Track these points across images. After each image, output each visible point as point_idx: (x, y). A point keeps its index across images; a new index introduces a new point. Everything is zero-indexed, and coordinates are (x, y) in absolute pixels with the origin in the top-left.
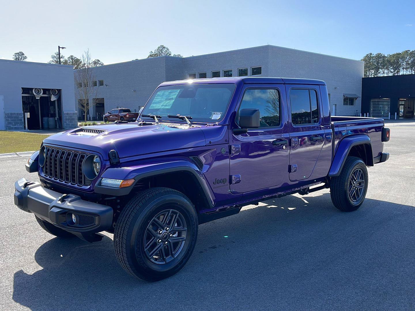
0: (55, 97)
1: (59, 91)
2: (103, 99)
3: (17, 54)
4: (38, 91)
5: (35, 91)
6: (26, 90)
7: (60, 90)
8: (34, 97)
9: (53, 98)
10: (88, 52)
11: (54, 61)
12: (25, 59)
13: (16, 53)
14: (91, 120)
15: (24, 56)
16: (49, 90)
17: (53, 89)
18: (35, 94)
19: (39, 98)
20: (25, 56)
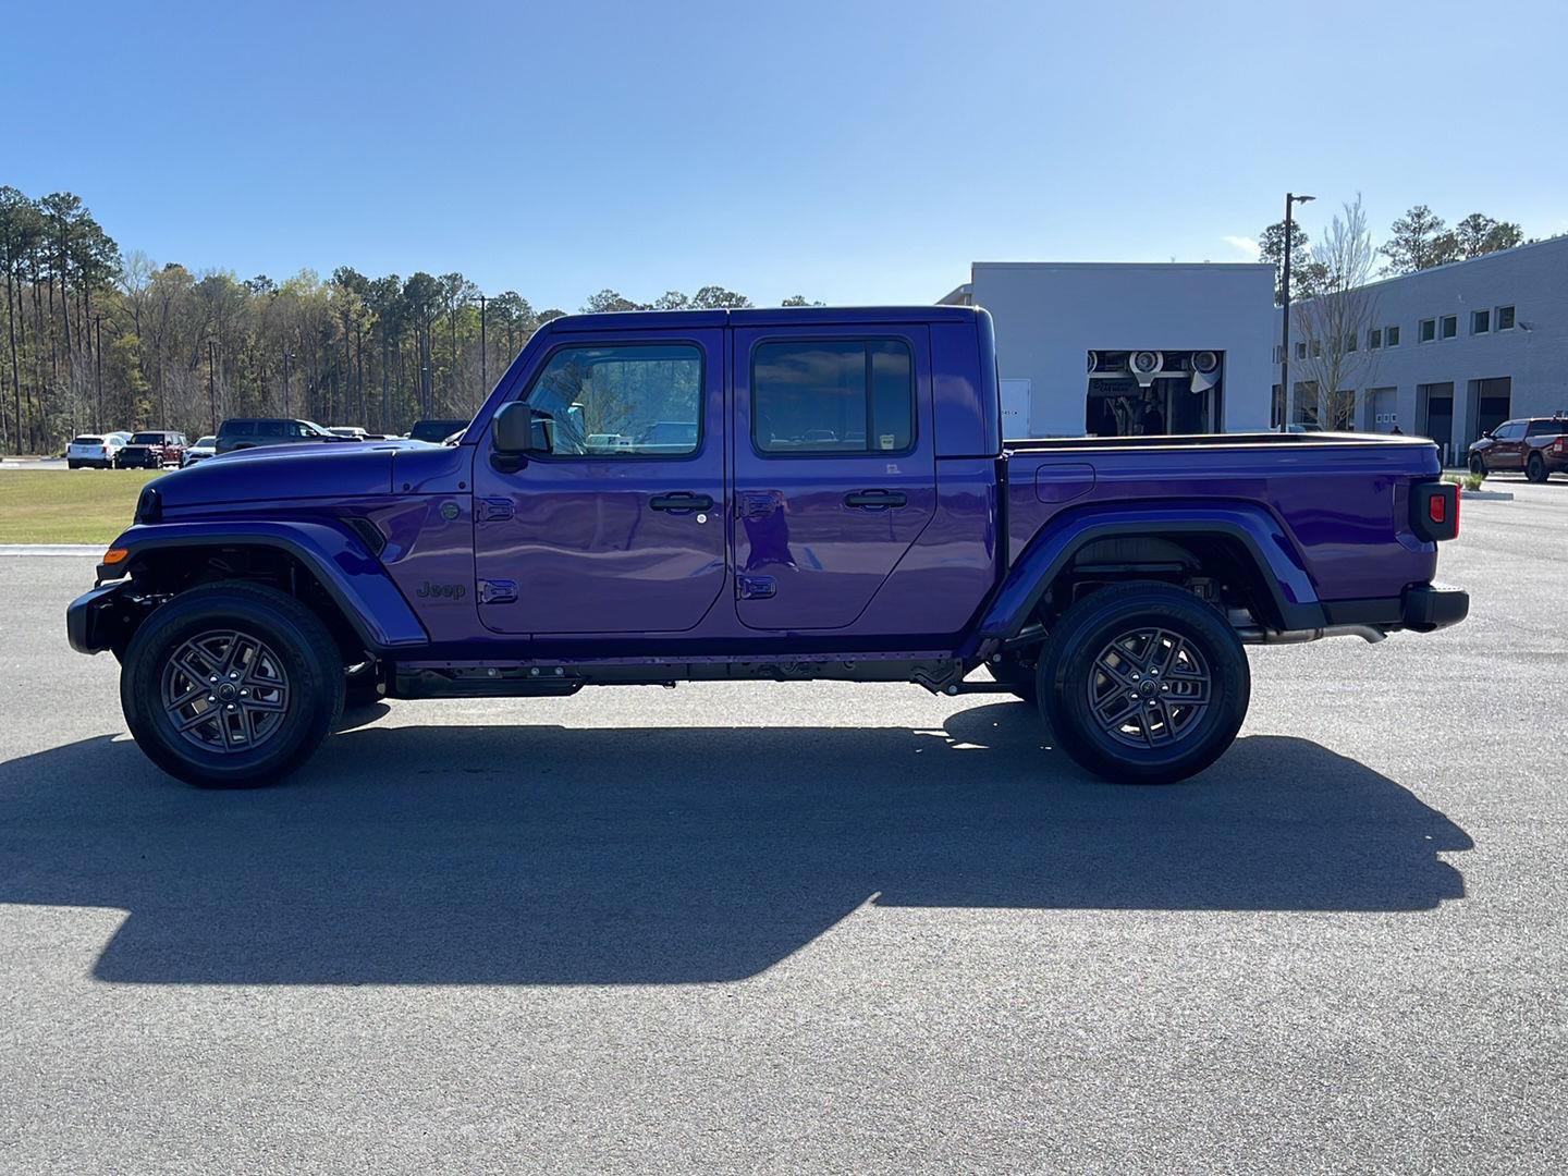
0: (1205, 378)
1: (1220, 355)
2: (1506, 381)
3: (1273, 228)
4: (1147, 358)
5: (1136, 359)
6: (1105, 360)
7: (1222, 352)
8: (1133, 379)
9: (1199, 384)
10: (1357, 208)
11: (1403, 243)
12: (1302, 243)
13: (1271, 225)
14: (1456, 464)
15: (1297, 234)
16: (1186, 355)
17: (1200, 352)
18: (1135, 370)
19: (1149, 385)
20: (1302, 236)
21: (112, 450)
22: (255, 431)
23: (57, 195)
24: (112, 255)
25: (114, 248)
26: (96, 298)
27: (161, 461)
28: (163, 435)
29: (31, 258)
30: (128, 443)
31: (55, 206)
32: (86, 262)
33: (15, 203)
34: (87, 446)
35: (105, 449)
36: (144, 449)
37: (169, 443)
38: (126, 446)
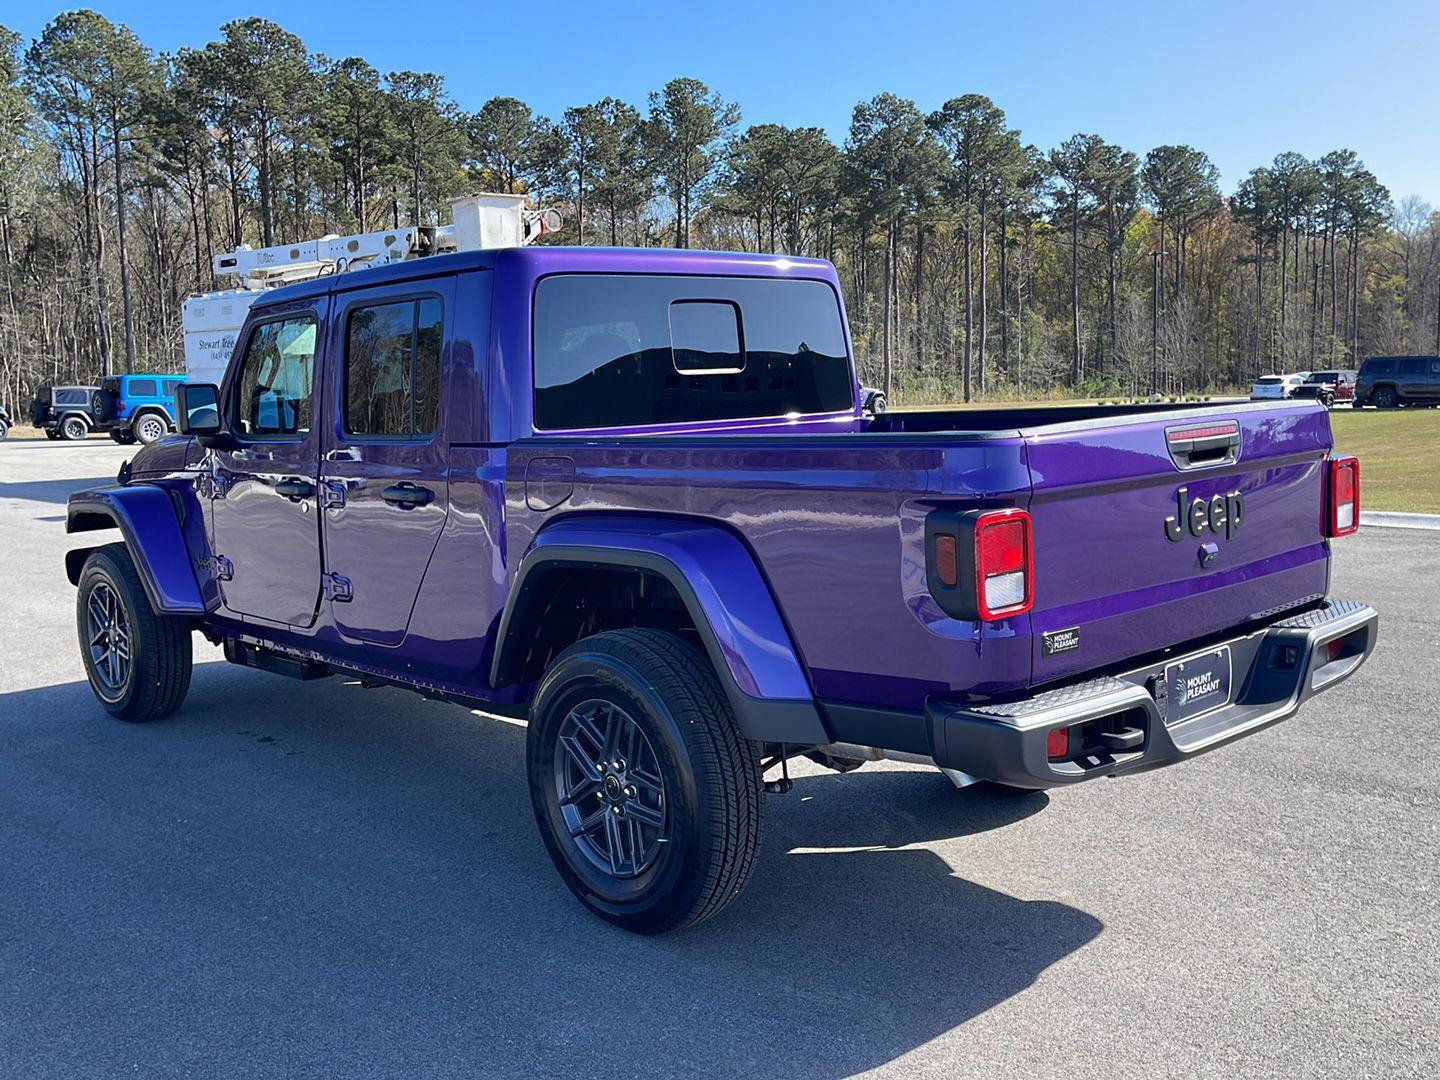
21: (1289, 387)
22: (1396, 369)
23: (1335, 153)
24: (1384, 202)
25: (1386, 196)
26: (1368, 246)
27: (1331, 399)
28: (1337, 374)
29: (1307, 214)
30: (1304, 382)
31: (1332, 163)
32: (1358, 211)
33: (1296, 166)
34: (1268, 386)
35: (1283, 389)
36: (1316, 388)
37: (1342, 382)
38: (1302, 385)
